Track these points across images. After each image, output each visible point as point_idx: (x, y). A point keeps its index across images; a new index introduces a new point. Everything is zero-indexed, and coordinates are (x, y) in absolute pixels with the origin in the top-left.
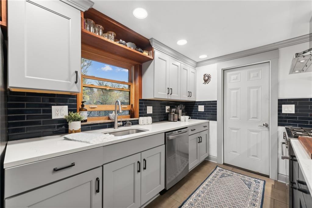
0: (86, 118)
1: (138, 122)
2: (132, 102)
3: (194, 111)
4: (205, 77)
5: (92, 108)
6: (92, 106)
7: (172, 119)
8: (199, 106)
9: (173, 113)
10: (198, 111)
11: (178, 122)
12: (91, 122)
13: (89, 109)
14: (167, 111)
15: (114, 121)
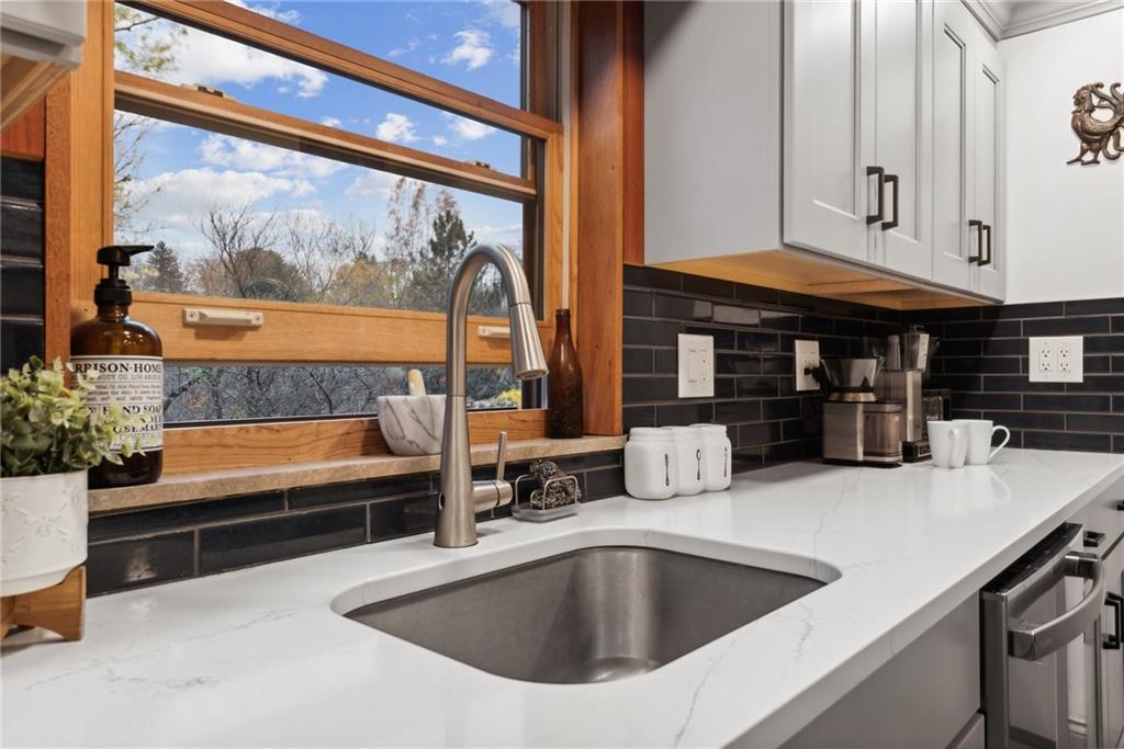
0: (153, 441)
1: (620, 473)
2: (558, 287)
3: (990, 383)
4: (1092, 110)
5: (206, 330)
6: (213, 314)
7: (860, 450)
8: (1033, 340)
9: (862, 397)
10: (1024, 382)
11: (906, 466)
12: (200, 479)
13: (177, 342)
14: (802, 383)
15: (434, 463)
